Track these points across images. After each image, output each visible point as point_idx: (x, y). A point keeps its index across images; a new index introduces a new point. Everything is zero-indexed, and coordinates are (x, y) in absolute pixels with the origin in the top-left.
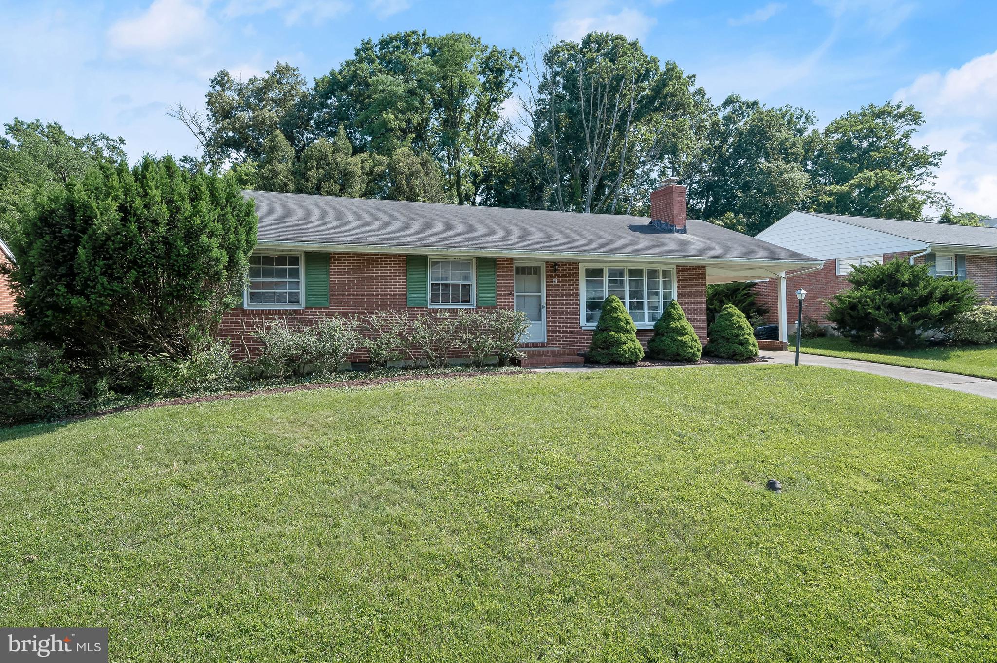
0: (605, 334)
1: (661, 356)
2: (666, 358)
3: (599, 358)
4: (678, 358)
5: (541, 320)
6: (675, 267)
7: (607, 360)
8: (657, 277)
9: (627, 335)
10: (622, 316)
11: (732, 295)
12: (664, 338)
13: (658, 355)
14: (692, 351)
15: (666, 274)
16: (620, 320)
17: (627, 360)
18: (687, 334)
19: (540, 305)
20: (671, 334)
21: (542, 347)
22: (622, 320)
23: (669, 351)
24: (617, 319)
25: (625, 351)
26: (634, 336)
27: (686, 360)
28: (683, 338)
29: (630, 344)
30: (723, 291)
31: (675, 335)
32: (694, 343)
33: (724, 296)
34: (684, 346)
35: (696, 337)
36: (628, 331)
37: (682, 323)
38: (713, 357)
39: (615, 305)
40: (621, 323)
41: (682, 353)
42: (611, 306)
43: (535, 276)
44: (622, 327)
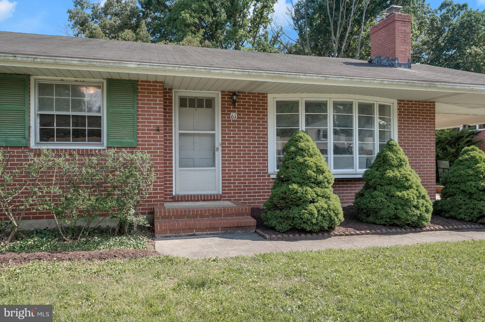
0: (283, 188)
1: (371, 219)
2: (378, 222)
3: (273, 223)
4: (396, 222)
5: (214, 165)
6: (396, 102)
7: (285, 226)
8: (372, 113)
9: (318, 189)
10: (310, 161)
11: (454, 143)
12: (376, 193)
13: (368, 216)
14: (418, 212)
15: (383, 109)
16: (308, 167)
17: (315, 227)
18: (410, 187)
19: (214, 147)
20: (387, 188)
21: (214, 200)
22: (310, 167)
23: (383, 212)
24: (304, 166)
25: (312, 214)
26: (330, 191)
27: (408, 225)
28: (405, 193)
29: (322, 203)
30: (446, 138)
31: (393, 188)
32: (421, 201)
33: (447, 144)
34: (406, 205)
35: (424, 191)
36: (319, 184)
37: (403, 172)
38: (448, 218)
39: (302, 144)
40: (309, 172)
41: (402, 215)
42: (296, 146)
43: (208, 110)
44: (309, 178)
